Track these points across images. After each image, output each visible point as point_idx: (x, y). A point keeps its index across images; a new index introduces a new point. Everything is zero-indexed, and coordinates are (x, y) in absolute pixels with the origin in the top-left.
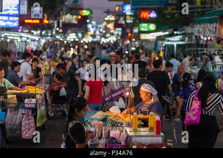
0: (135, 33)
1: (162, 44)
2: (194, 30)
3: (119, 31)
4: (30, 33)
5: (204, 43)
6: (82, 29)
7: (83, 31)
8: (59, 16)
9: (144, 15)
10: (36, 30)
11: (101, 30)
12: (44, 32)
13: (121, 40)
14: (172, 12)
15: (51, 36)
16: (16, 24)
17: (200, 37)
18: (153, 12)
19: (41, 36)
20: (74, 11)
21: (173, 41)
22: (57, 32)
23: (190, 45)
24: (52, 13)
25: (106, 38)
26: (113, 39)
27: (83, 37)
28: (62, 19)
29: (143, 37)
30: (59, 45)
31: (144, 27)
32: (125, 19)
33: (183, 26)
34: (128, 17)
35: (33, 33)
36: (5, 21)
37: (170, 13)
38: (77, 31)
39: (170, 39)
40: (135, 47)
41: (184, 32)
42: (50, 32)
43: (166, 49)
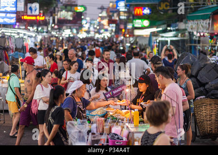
0: (128, 29)
1: (156, 40)
2: (188, 27)
3: (113, 27)
4: (26, 29)
5: (197, 39)
6: (77, 25)
7: (77, 27)
8: (55, 13)
9: (138, 11)
10: (33, 26)
11: (95, 26)
12: (40, 29)
13: (115, 36)
14: (165, 8)
15: (47, 32)
16: (13, 21)
17: (193, 33)
18: (147, 8)
19: (38, 32)
20: (69, 8)
21: (167, 37)
22: (53, 28)
23: (183, 41)
24: (48, 10)
25: (100, 33)
26: (107, 35)
27: (78, 33)
28: (57, 15)
29: (137, 32)
30: (55, 41)
31: (138, 23)
32: (119, 15)
33: (176, 22)
34: (122, 13)
35: (29, 30)
36: (3, 18)
37: (164, 9)
38: (72, 27)
39: (164, 35)
40: (130, 42)
41: (177, 28)
42: (45, 28)
43: (160, 45)
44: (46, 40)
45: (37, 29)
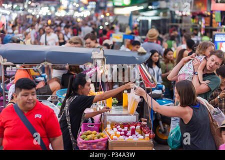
0: (109, 8)
1: (137, 19)
2: (170, 5)
3: (92, 5)
4: (1, 6)
5: (179, 18)
6: (55, 2)
7: (55, 5)
10: (8, 4)
11: (75, 4)
12: (15, 6)
13: (95, 15)
15: (23, 10)
17: (174, 12)
19: (12, 9)
21: (148, 16)
22: (29, 6)
23: (164, 21)
25: (79, 12)
26: (86, 13)
27: (56, 11)
30: (31, 20)
31: (118, 1)
33: (157, 0)
35: (4, 7)
38: (50, 5)
39: (144, 14)
40: (109, 22)
41: (158, 7)
42: (21, 5)
43: (141, 24)
44: (22, 18)
45: (12, 7)
